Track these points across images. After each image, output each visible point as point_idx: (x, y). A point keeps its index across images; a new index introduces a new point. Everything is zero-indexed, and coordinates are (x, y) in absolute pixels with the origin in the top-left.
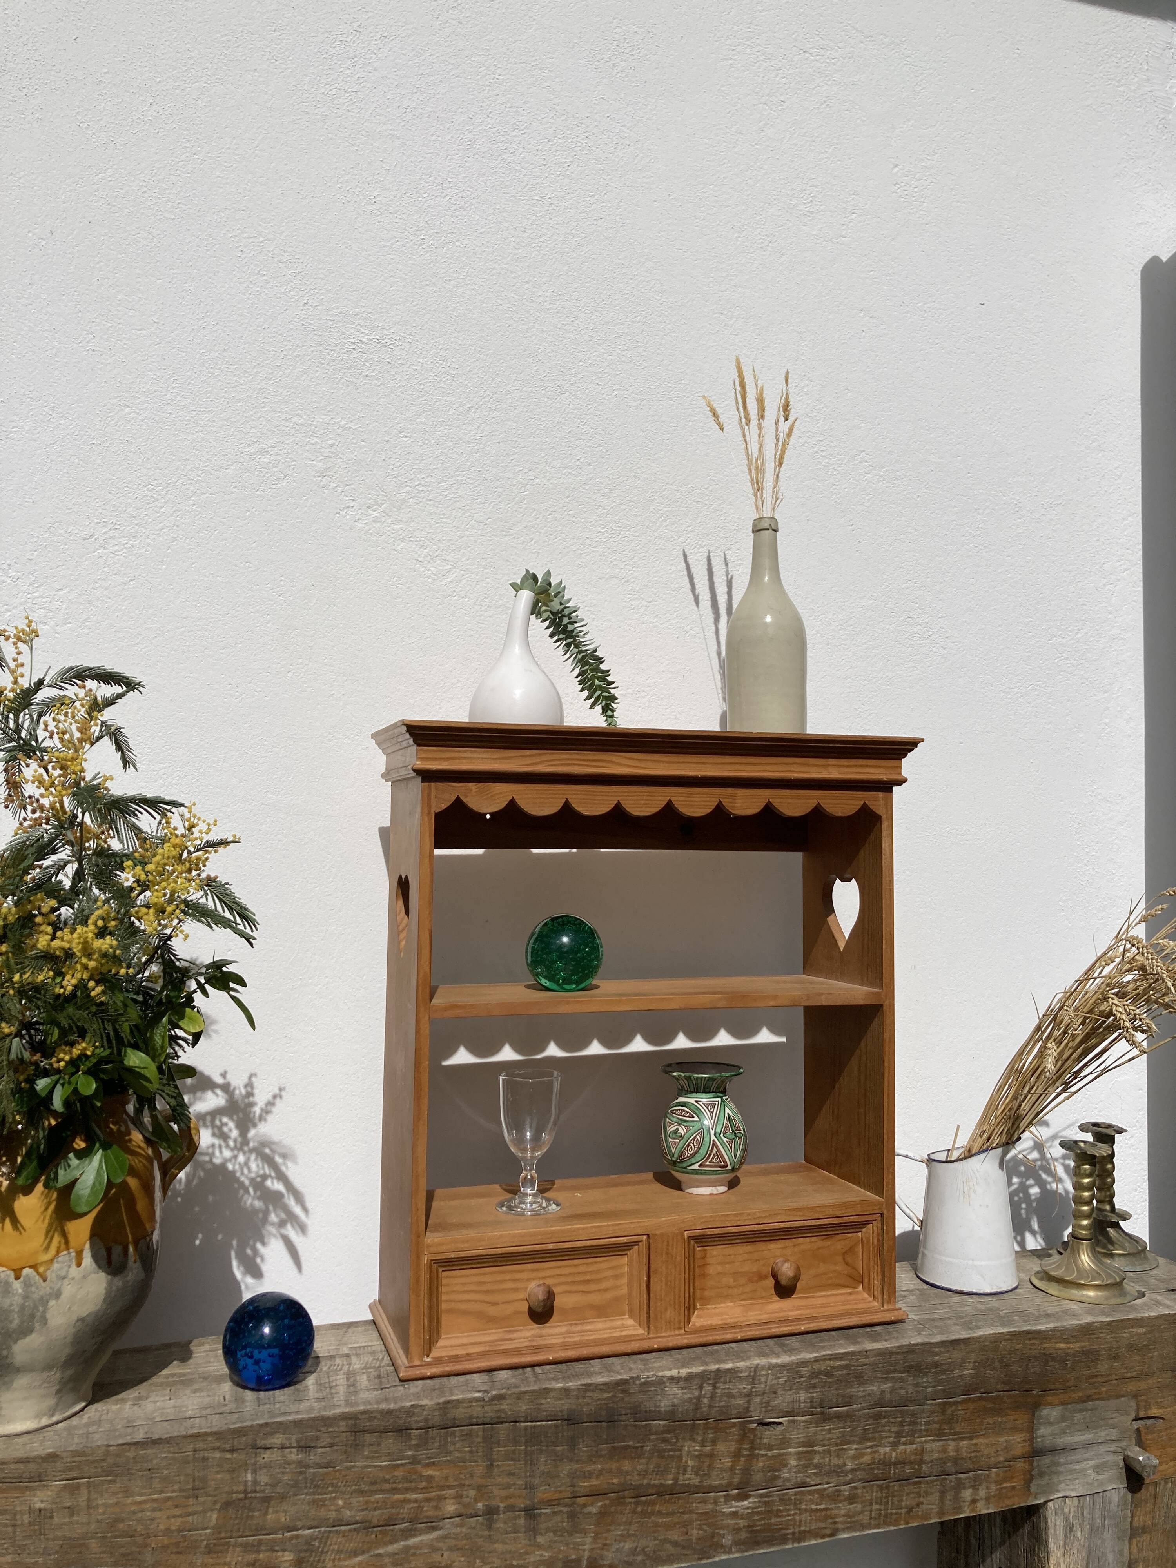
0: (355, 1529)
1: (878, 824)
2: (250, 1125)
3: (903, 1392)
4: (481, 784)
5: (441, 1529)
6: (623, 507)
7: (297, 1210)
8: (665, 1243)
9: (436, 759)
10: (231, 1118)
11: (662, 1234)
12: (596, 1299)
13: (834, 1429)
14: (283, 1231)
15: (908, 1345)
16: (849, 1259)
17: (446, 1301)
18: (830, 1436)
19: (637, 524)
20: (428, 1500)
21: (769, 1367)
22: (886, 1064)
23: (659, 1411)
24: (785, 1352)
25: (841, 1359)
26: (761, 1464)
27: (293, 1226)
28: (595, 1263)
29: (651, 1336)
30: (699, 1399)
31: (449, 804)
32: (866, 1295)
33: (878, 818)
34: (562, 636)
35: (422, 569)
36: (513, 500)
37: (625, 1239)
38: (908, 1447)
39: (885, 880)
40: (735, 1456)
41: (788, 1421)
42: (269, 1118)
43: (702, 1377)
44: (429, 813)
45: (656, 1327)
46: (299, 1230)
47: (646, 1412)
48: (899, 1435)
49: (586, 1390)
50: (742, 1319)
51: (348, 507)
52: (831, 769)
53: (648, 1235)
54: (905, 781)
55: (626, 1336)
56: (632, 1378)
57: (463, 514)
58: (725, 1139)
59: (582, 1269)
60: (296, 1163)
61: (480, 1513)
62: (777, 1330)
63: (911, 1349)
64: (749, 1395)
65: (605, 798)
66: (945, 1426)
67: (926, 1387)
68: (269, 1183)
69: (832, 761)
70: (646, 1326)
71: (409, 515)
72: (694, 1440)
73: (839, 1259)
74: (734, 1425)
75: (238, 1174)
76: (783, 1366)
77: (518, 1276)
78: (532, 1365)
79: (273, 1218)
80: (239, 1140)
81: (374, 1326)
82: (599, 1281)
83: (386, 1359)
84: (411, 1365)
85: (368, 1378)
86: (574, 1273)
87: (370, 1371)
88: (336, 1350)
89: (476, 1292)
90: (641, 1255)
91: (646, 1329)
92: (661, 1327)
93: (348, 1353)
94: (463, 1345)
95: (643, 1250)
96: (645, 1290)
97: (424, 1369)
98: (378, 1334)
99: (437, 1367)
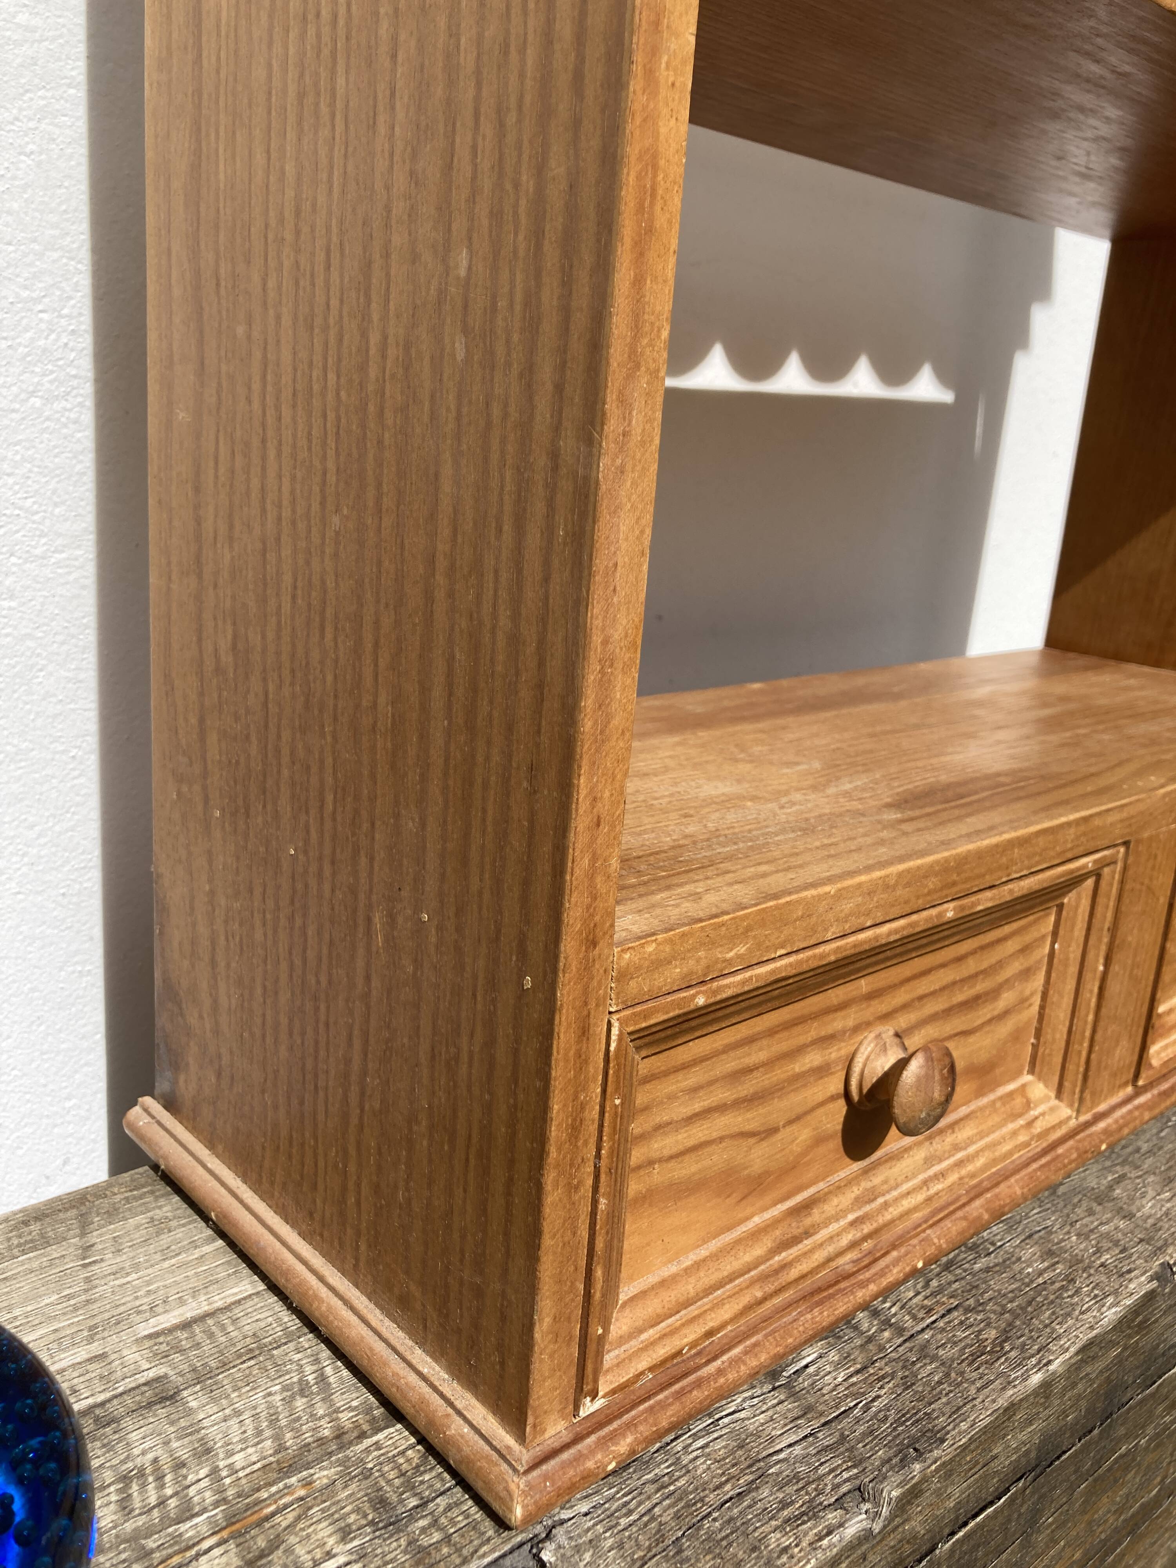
17: (639, 1167)
29: (1083, 1118)
45: (1094, 1094)
49: (1081, 1363)
53: (1128, 841)
55: (1041, 1136)
56: (1159, 1280)
70: (1075, 1096)
77: (838, 1023)
81: (176, 1199)
82: (994, 994)
83: (341, 1380)
84: (538, 1451)
85: (345, 1534)
86: (954, 983)
87: (323, 1475)
88: (96, 1369)
89: (721, 1108)
90: (1101, 900)
91: (1076, 1105)
92: (1102, 1091)
93: (157, 1379)
94: (687, 1303)
95: (1111, 885)
96: (1094, 1000)
97: (592, 1452)
98: (220, 1243)
99: (630, 1426)
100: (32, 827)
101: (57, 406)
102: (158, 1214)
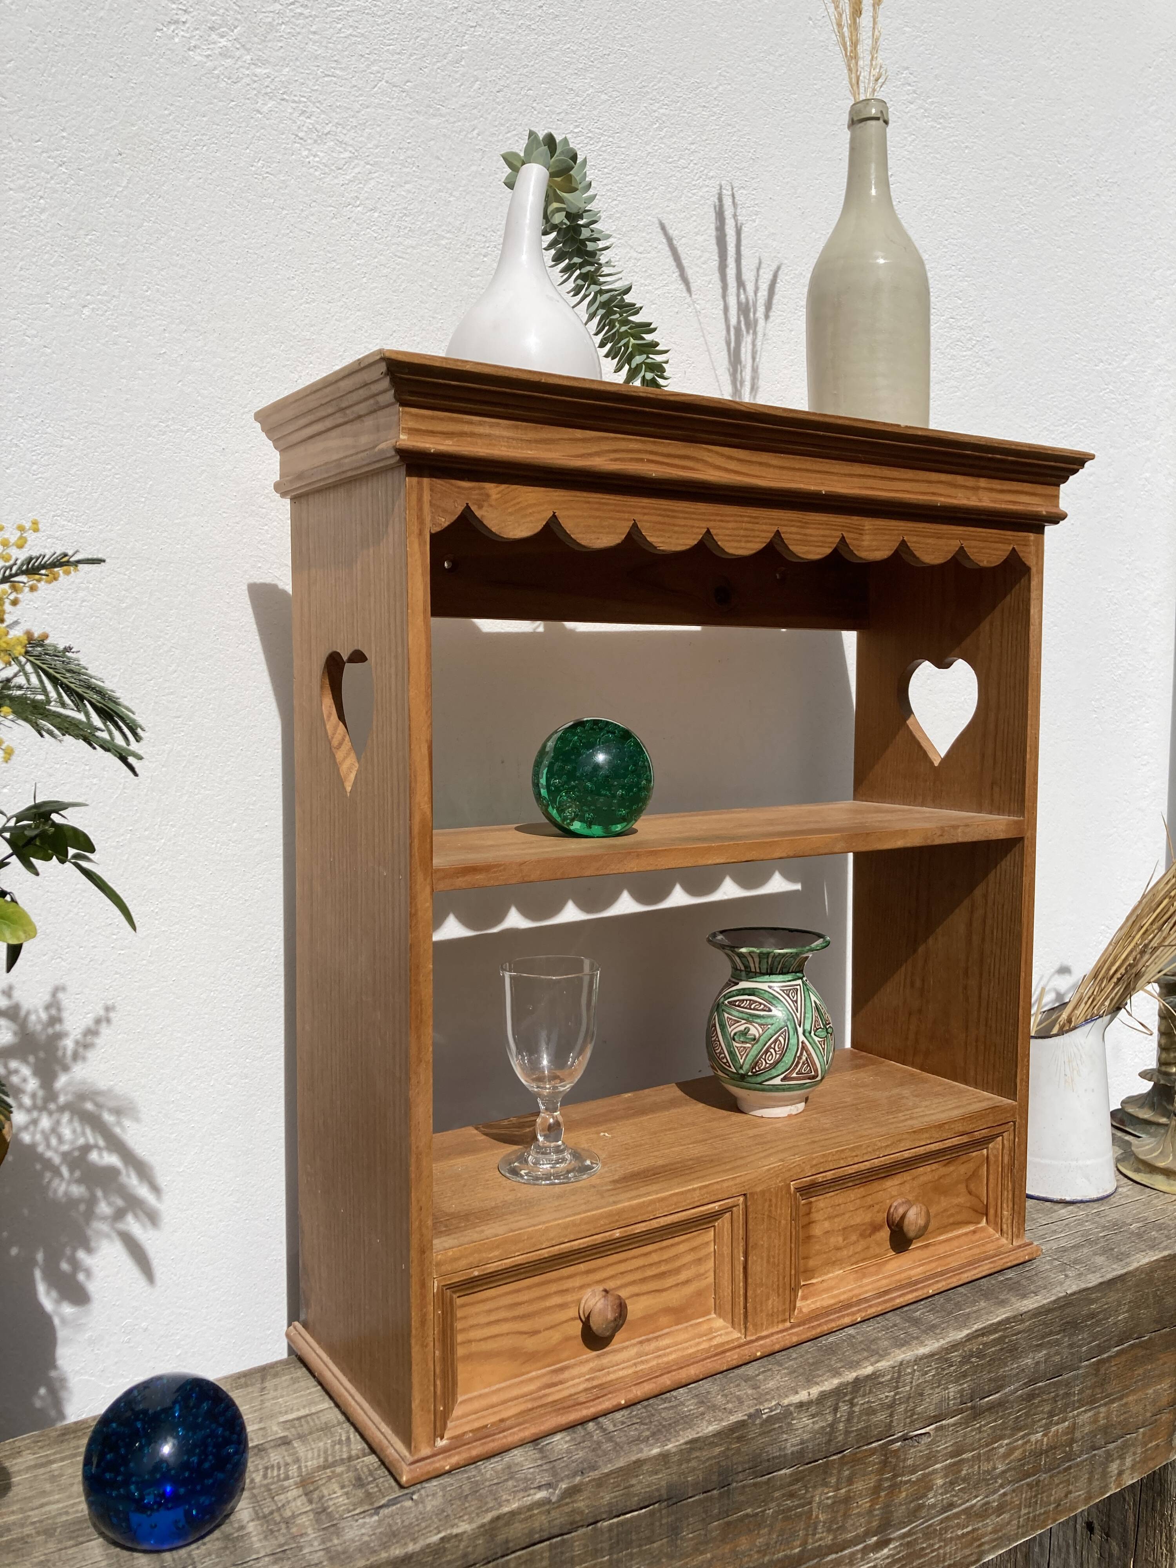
1: (1023, 581)
2: (57, 1068)
3: (1057, 1359)
4: (503, 486)
6: (604, 97)
7: (143, 1191)
8: (767, 1204)
9: (432, 433)
10: (25, 1060)
11: (763, 1192)
12: (674, 1298)
13: (985, 1426)
14: (121, 1226)
15: (1064, 1297)
16: (972, 1186)
17: (463, 1343)
18: (981, 1435)
19: (623, 129)
21: (915, 1361)
22: (1025, 920)
23: (785, 1455)
24: (924, 1332)
25: (995, 1331)
26: (904, 1494)
27: (136, 1216)
28: (672, 1245)
29: (749, 1338)
30: (832, 1425)
31: (454, 518)
32: (991, 1230)
33: (1028, 570)
34: (577, 260)
35: (306, 153)
36: (445, 56)
37: (716, 1206)
38: (1060, 1426)
39: (1032, 662)
40: (873, 1494)
41: (936, 1429)
42: (90, 1054)
43: (837, 1392)
44: (421, 533)
45: (755, 1325)
46: (146, 1220)
47: (768, 1460)
48: (1051, 1414)
49: (691, 1450)
50: (856, 1292)
51: (176, 22)
52: (981, 493)
53: (744, 1195)
54: (1061, 517)
55: (717, 1346)
56: (750, 1416)
57: (368, 66)
58: (816, 1039)
59: (655, 1258)
60: (137, 1120)
62: (902, 1299)
63: (1066, 1302)
64: (892, 1406)
65: (690, 522)
66: (1098, 1390)
67: (1081, 1346)
68: (94, 1156)
69: (983, 482)
70: (742, 1326)
71: (280, 54)
72: (826, 1484)
73: (962, 1188)
74: (873, 1452)
75: (41, 1149)
76: (932, 1355)
77: (569, 1284)
78: (594, 1418)
79: (104, 1208)
80: (40, 1093)
81: (304, 1369)
82: (678, 1271)
83: (356, 1440)
84: (416, 1458)
85: (343, 1487)
86: (644, 1266)
87: (339, 1470)
88: (261, 1432)
89: (506, 1320)
90: (735, 1225)
91: (743, 1331)
92: (762, 1324)
93: (284, 1437)
94: (493, 1406)
95: (739, 1217)
96: (741, 1275)
97: (439, 1461)
98: (319, 1387)
99: (459, 1453)
100: (253, 1186)
101: (268, 989)
102: (295, 1375)
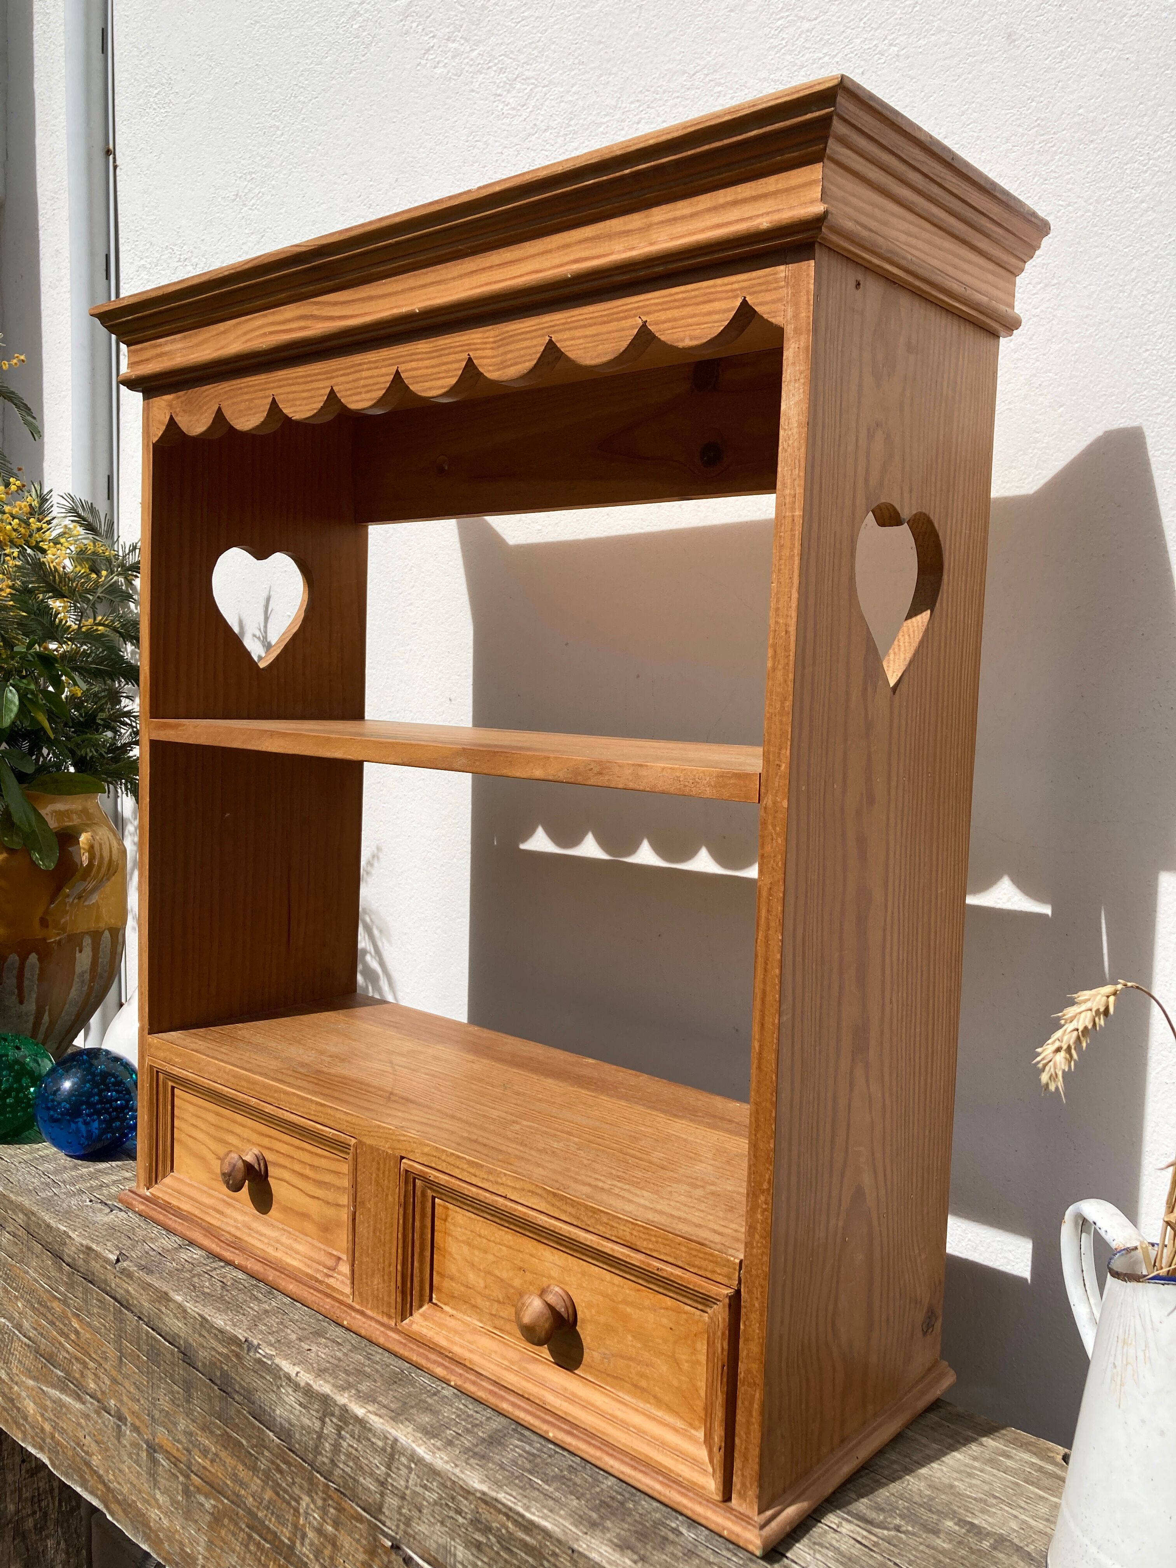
0: (29, 1346)
4: (190, 391)
5: (84, 1403)
8: (375, 1164)
11: (373, 1148)
12: (315, 1209)
16: (683, 1358)
17: (178, 1128)
20: (77, 1359)
23: (274, 1419)
28: (317, 1155)
29: (355, 1304)
30: (320, 1437)
31: (164, 427)
37: (329, 1132)
43: (324, 1404)
44: (148, 445)
47: (260, 1407)
53: (356, 1138)
56: (248, 1342)
59: (303, 1156)
61: (113, 1412)
64: (383, 1484)
70: (351, 1285)
74: (360, 1518)
86: (293, 1158)
91: (351, 1291)
92: (367, 1300)
95: (351, 1160)
96: (351, 1227)
